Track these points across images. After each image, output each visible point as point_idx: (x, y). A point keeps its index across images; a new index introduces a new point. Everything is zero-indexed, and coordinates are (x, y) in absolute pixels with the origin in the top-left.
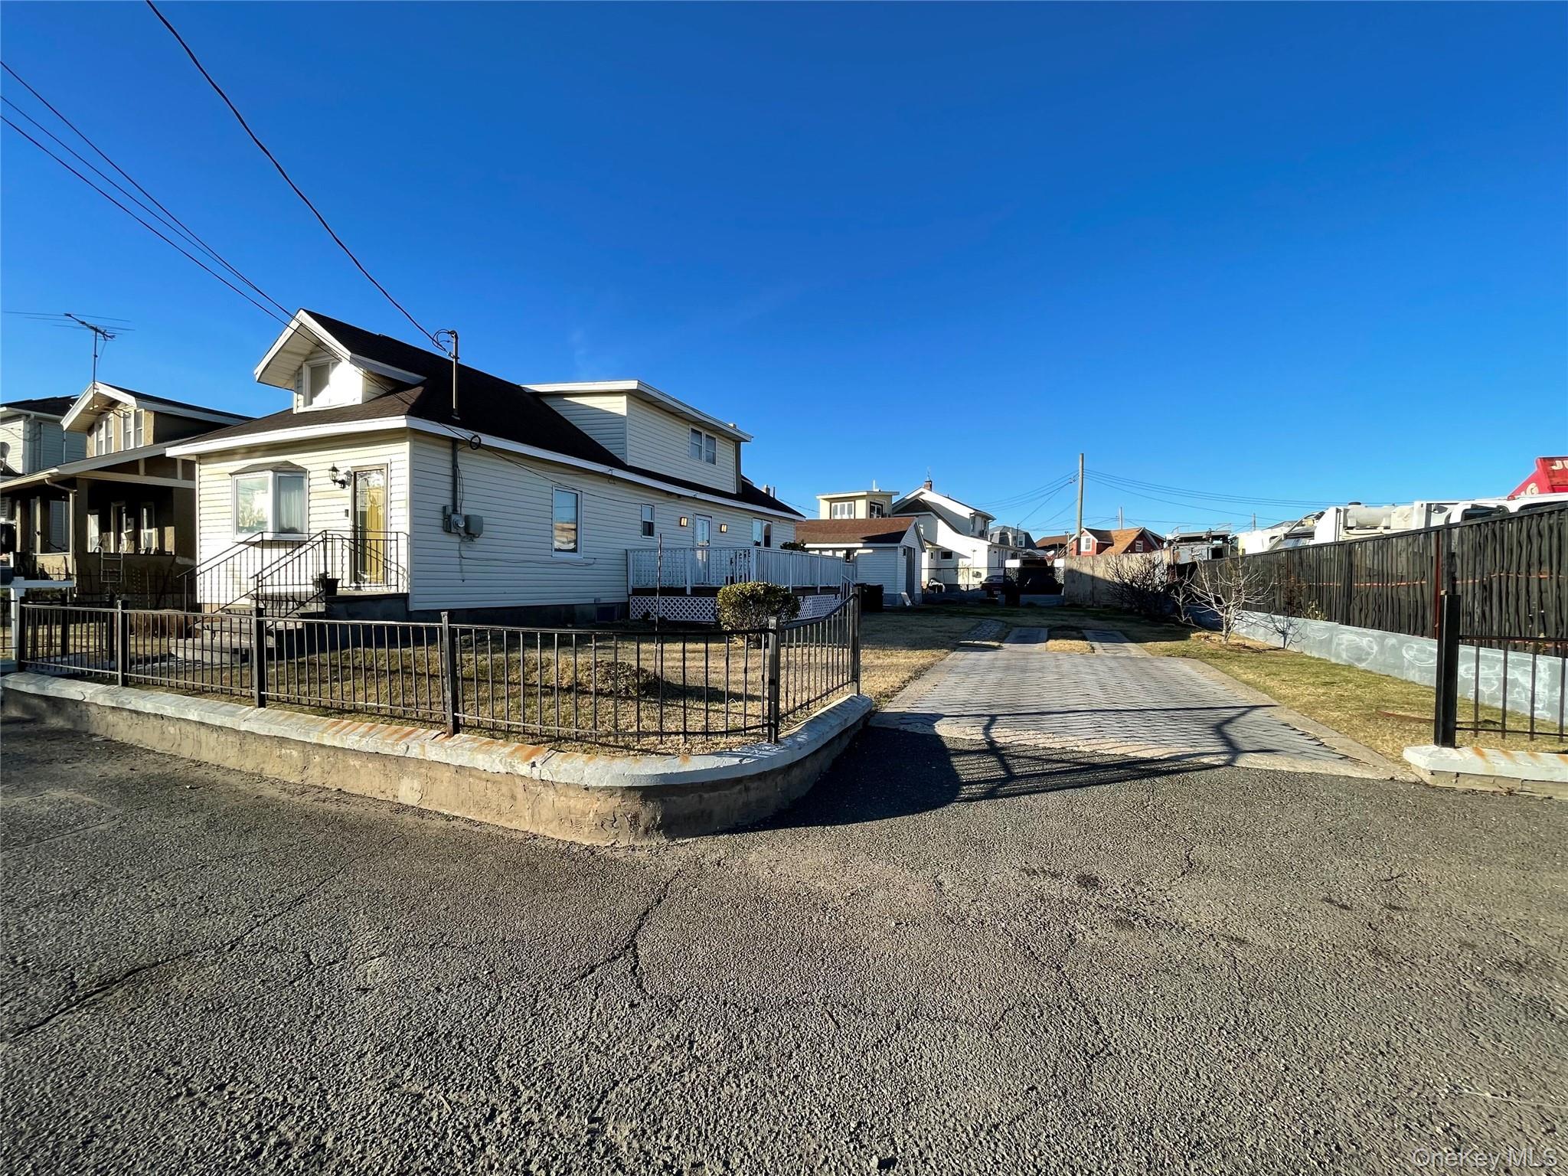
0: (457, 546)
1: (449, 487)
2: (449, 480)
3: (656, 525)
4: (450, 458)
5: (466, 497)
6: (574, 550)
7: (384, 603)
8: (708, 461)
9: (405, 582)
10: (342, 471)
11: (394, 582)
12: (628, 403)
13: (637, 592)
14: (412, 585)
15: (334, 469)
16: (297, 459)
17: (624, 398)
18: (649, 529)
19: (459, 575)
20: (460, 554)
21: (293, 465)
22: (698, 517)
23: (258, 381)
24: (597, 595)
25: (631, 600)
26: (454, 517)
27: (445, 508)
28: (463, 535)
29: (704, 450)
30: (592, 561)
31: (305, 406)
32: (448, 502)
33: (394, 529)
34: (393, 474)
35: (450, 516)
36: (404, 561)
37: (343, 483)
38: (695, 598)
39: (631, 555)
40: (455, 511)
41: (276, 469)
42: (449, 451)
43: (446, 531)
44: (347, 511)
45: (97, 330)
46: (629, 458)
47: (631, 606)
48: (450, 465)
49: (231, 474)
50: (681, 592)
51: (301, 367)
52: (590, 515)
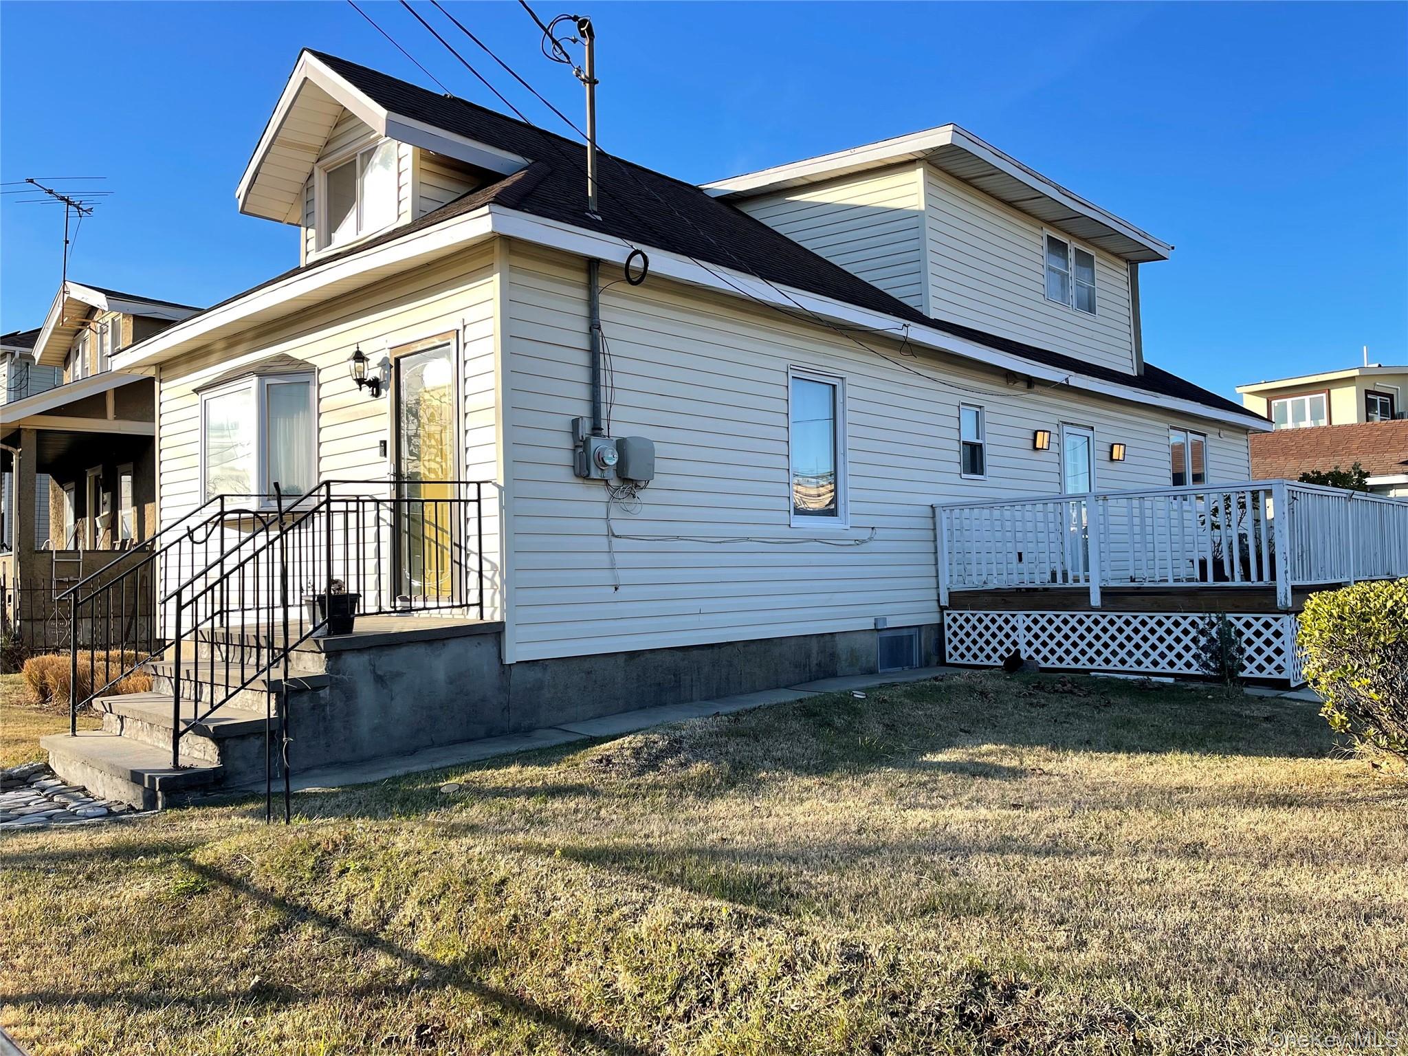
0: (601, 510)
1: (584, 375)
2: (584, 359)
3: (988, 450)
4: (583, 310)
5: (619, 397)
6: (830, 512)
7: (454, 647)
8: (1080, 305)
9: (498, 597)
10: (374, 360)
11: (473, 598)
12: (927, 184)
13: (960, 600)
14: (510, 602)
15: (359, 357)
16: (299, 348)
17: (918, 174)
18: (974, 458)
19: (606, 577)
20: (609, 526)
21: (291, 360)
22: (1067, 429)
23: (242, 212)
24: (879, 611)
25: (947, 620)
26: (595, 443)
27: (575, 423)
28: (614, 483)
29: (1072, 283)
30: (865, 534)
31: (319, 249)
32: (583, 410)
33: (472, 475)
34: (470, 352)
35: (586, 442)
36: (492, 545)
37: (375, 385)
38: (1111, 615)
39: (943, 517)
40: (596, 430)
41: (262, 371)
42: (582, 294)
43: (578, 476)
44: (384, 443)
45: (69, 203)
46: (933, 302)
47: (948, 634)
48: (583, 326)
49: (196, 391)
50: (1074, 598)
51: (311, 175)
52: (861, 431)
